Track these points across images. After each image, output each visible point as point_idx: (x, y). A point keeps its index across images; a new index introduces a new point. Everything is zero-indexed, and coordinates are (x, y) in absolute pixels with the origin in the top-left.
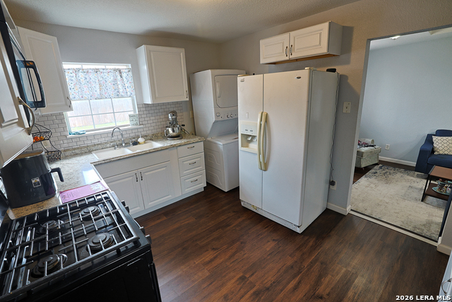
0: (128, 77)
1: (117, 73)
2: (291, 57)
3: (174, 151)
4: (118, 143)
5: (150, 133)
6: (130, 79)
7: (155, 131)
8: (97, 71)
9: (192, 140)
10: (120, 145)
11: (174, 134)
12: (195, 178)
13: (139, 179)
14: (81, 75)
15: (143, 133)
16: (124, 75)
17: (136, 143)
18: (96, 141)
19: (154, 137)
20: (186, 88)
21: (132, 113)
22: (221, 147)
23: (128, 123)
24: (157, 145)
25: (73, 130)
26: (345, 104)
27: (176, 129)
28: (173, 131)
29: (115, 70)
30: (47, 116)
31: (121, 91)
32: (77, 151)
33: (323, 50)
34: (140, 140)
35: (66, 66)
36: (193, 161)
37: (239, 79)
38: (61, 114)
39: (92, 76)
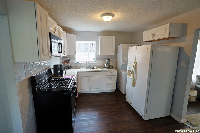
0: (95, 45)
1: (92, 44)
2: (154, 39)
3: (104, 73)
4: (88, 67)
5: (99, 65)
6: (96, 46)
7: (101, 65)
8: (86, 44)
9: (112, 70)
10: (88, 68)
11: (107, 67)
12: (111, 85)
13: (90, 80)
14: (81, 45)
15: (97, 65)
16: (94, 45)
17: (93, 68)
18: (82, 65)
19: (100, 67)
20: (114, 50)
21: (94, 58)
22: (123, 74)
23: (93, 61)
24: (99, 69)
25: (76, 61)
26: (182, 62)
27: (108, 65)
28: (107, 66)
29: (91, 43)
30: (71, 56)
31: (92, 50)
32: (76, 67)
33: (167, 36)
34: (95, 67)
35: (77, 42)
36: (112, 78)
37: (129, 48)
38: (74, 56)
39: (84, 45)
